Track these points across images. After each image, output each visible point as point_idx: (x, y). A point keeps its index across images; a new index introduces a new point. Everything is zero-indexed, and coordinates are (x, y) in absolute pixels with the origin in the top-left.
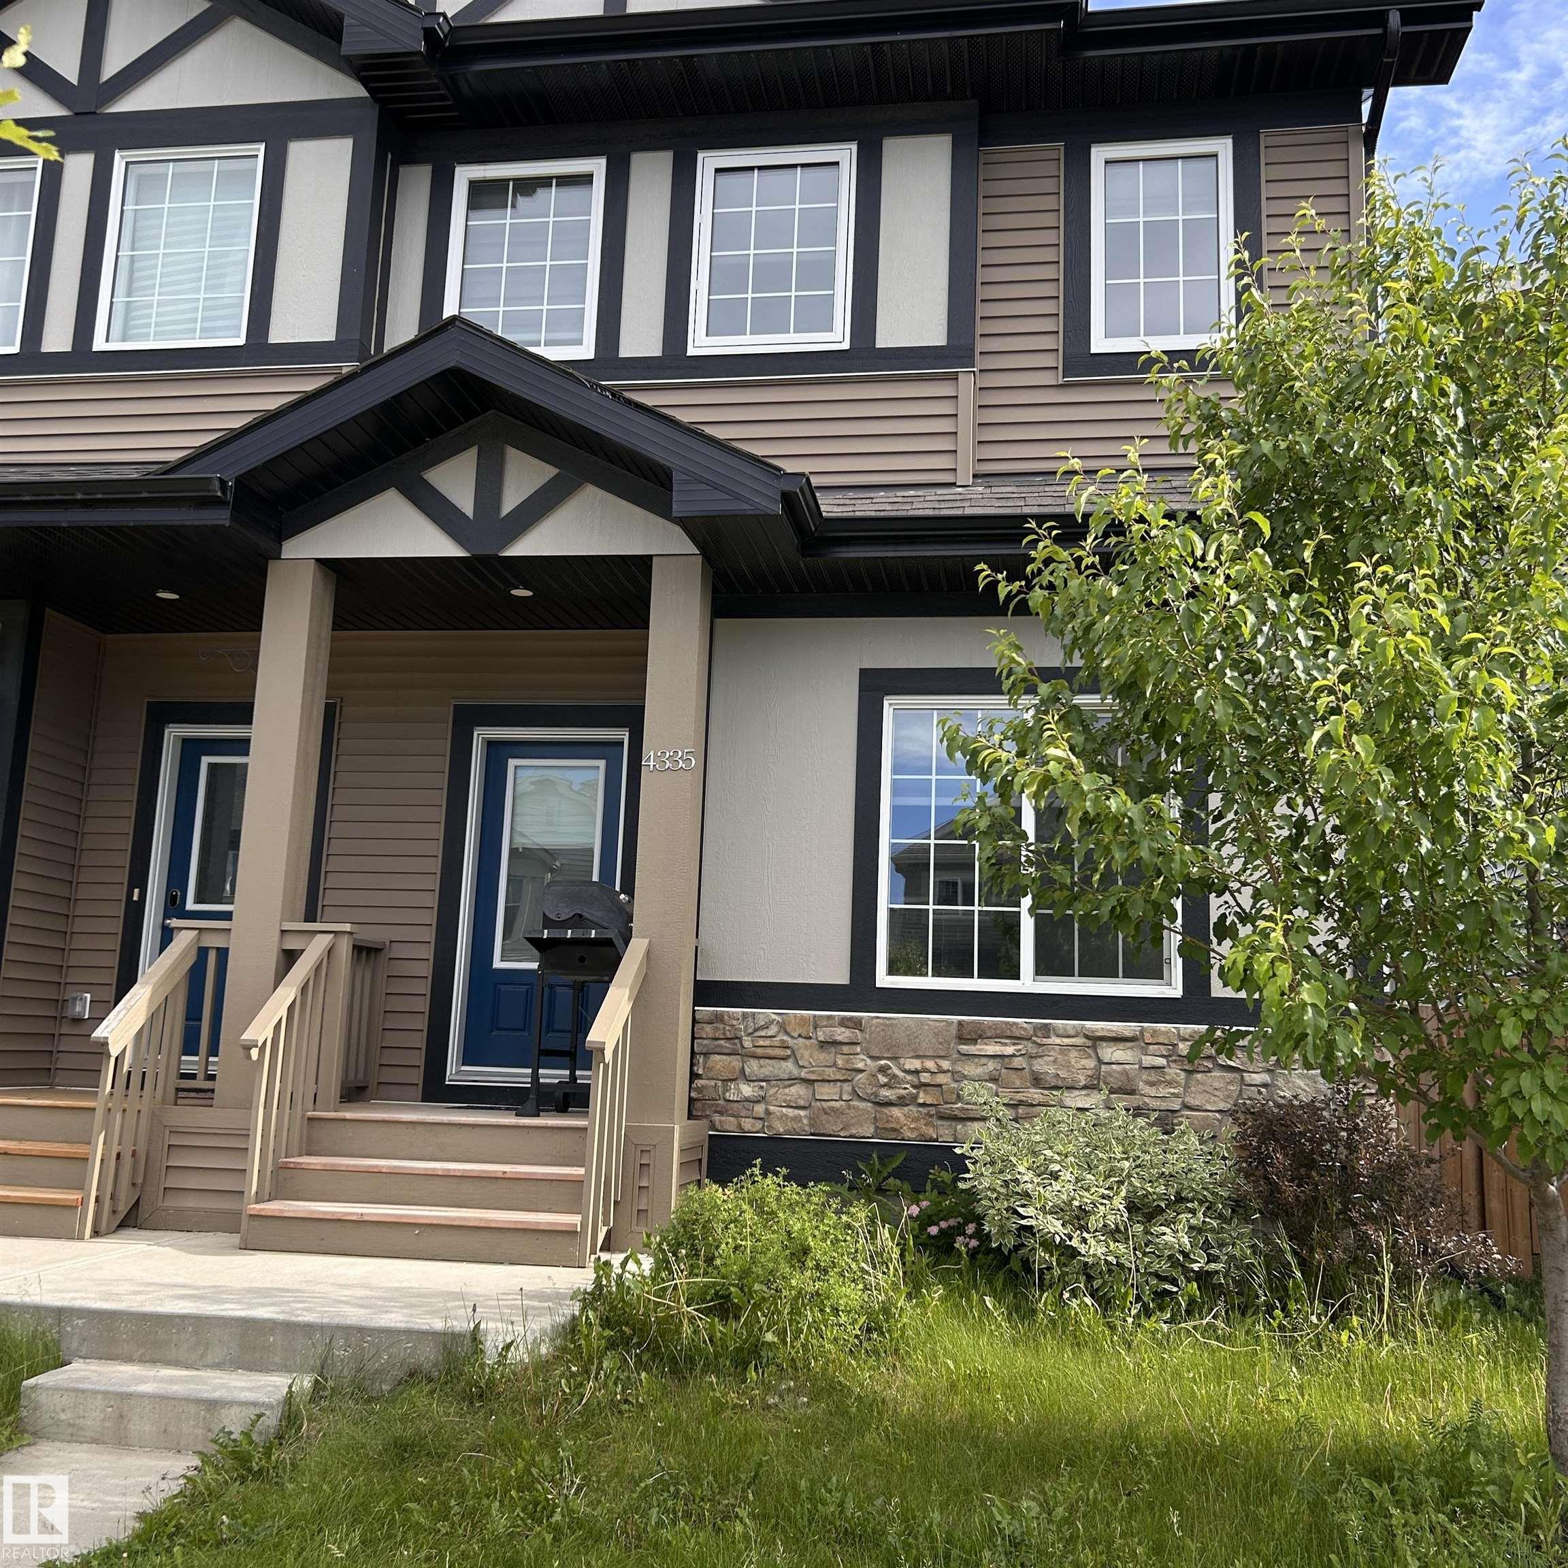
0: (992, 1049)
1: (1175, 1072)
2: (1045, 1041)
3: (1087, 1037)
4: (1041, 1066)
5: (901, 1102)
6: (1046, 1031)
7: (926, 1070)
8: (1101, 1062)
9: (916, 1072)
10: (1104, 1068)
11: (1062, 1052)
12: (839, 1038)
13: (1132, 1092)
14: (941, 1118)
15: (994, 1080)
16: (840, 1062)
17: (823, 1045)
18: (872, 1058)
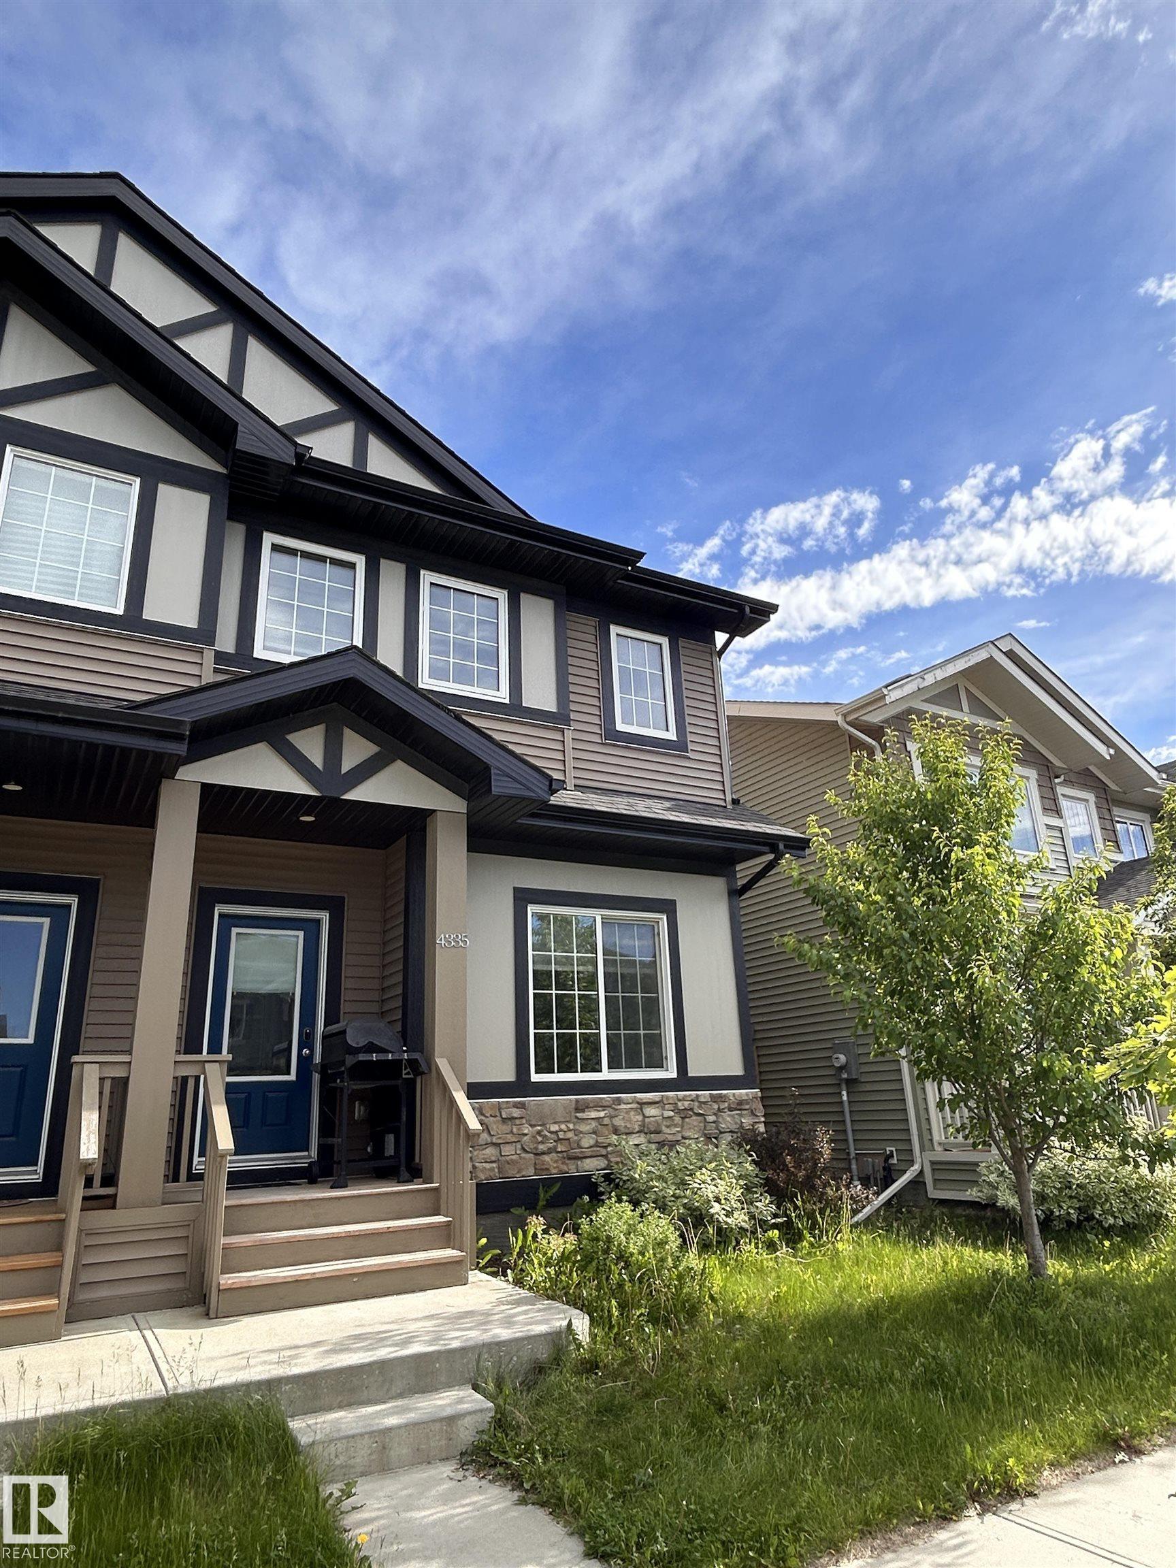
0: (593, 1114)
1: (677, 1119)
2: (619, 1107)
3: (638, 1103)
4: (618, 1122)
5: (549, 1152)
6: (619, 1101)
7: (561, 1130)
8: (644, 1116)
9: (556, 1132)
10: (647, 1120)
11: (627, 1113)
12: (515, 1115)
13: (659, 1133)
14: (569, 1159)
15: (594, 1133)
16: (515, 1130)
17: (504, 1120)
18: (532, 1126)
